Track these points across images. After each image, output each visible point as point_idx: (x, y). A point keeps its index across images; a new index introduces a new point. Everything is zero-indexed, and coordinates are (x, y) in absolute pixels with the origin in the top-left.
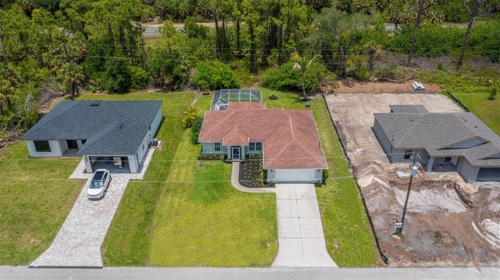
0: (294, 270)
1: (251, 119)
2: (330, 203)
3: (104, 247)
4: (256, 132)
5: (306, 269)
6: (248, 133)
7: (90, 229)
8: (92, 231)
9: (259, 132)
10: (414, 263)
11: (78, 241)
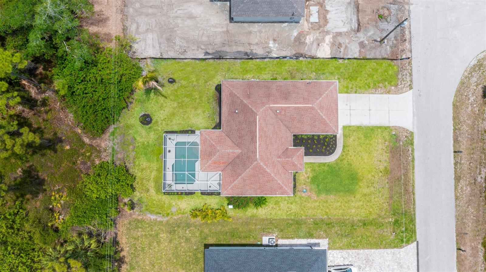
0: (415, 118)
1: (268, 145)
2: (353, 85)
3: (401, 246)
4: (283, 140)
5: (415, 110)
6: (284, 147)
7: (385, 263)
8: (386, 261)
9: (282, 137)
10: (407, 41)
11: (396, 267)
